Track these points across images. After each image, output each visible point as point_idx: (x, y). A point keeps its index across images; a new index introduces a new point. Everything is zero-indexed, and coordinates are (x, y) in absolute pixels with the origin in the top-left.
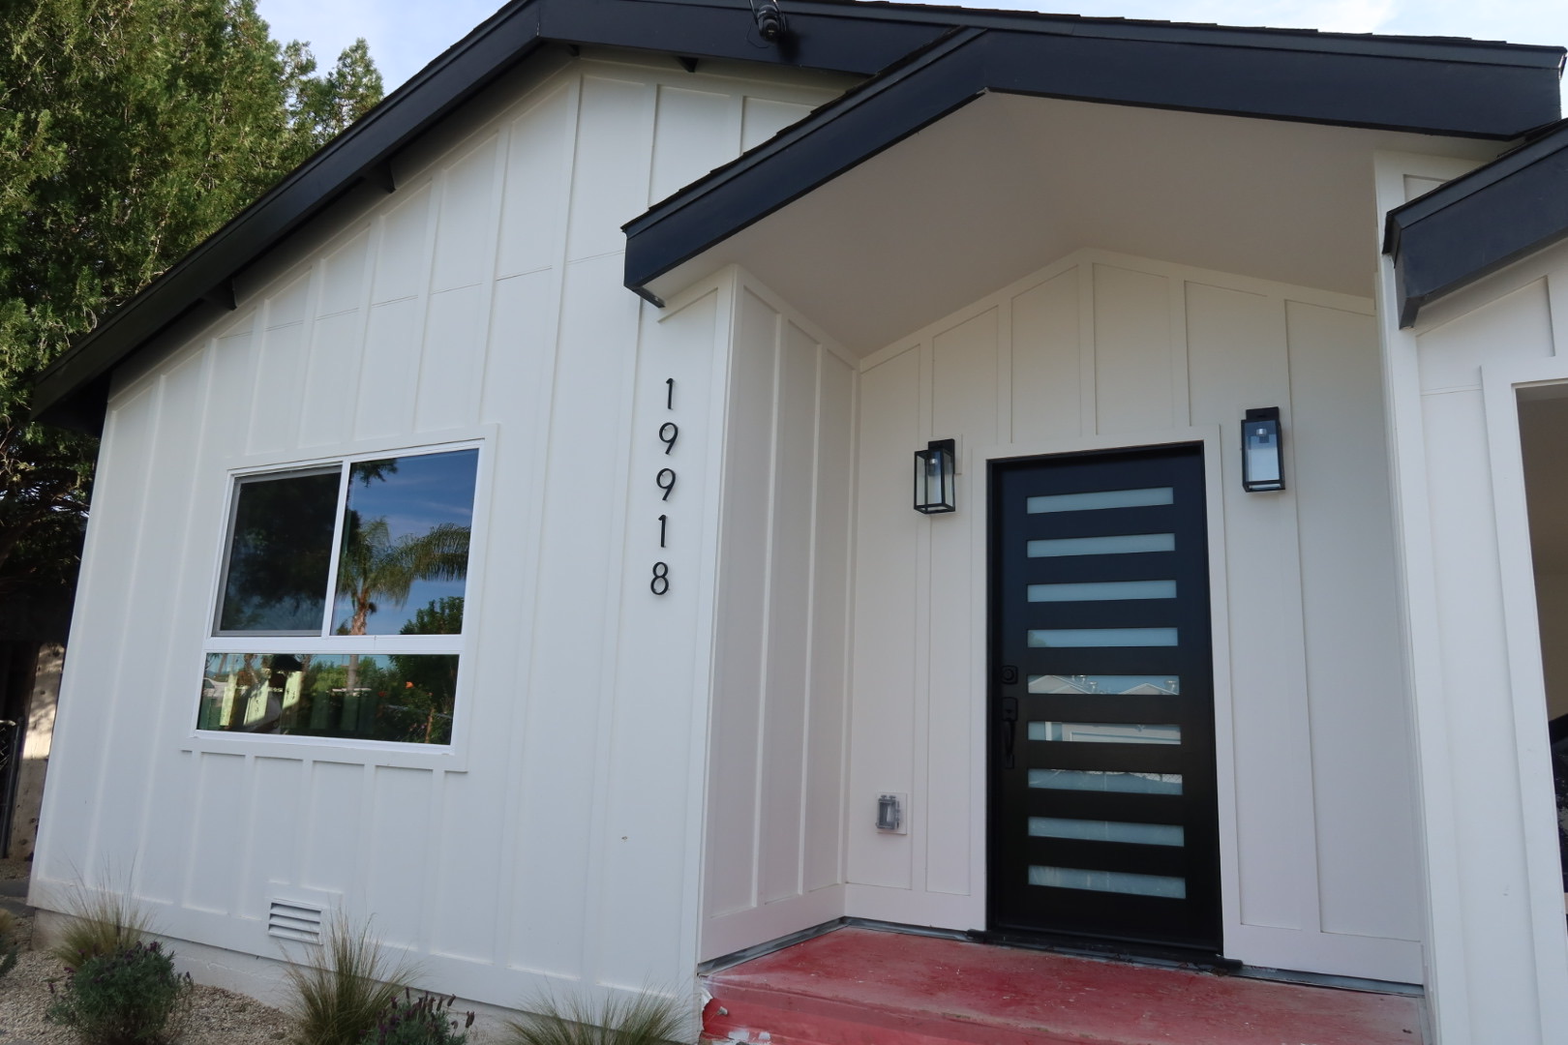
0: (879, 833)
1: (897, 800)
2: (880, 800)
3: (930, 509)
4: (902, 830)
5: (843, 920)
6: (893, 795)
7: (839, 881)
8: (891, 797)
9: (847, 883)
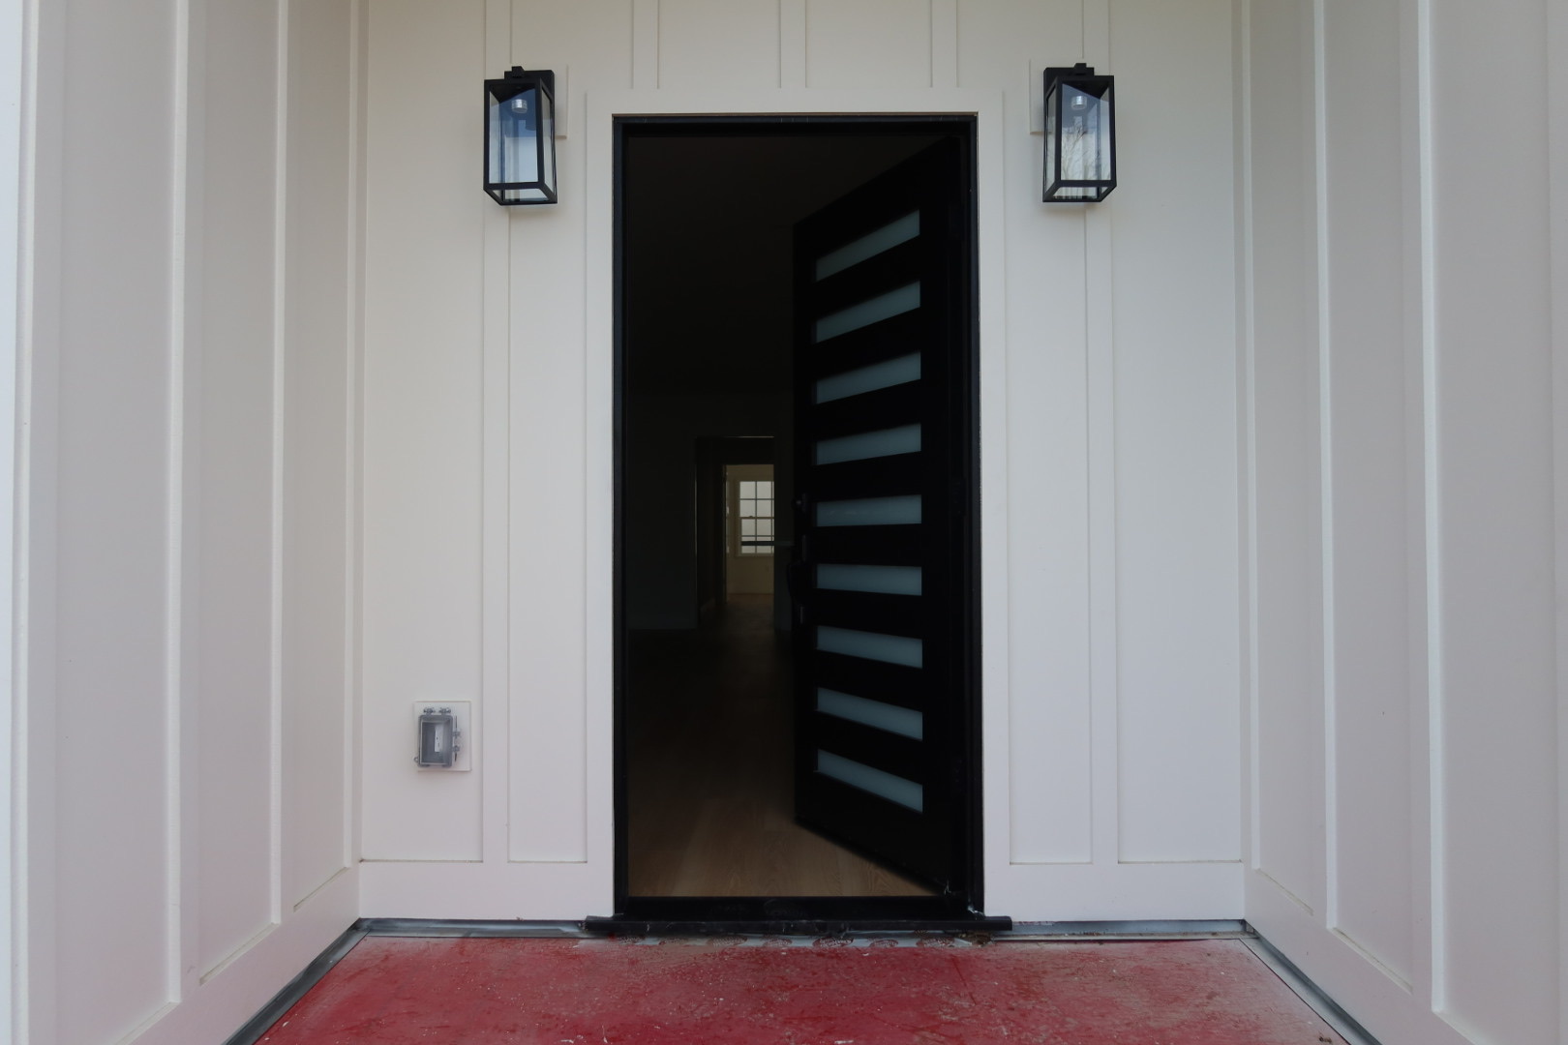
0: (419, 772)
1: (453, 714)
2: (421, 717)
3: (510, 194)
4: (462, 763)
5: (356, 926)
6: (444, 706)
7: (347, 862)
8: (443, 711)
9: (362, 861)
